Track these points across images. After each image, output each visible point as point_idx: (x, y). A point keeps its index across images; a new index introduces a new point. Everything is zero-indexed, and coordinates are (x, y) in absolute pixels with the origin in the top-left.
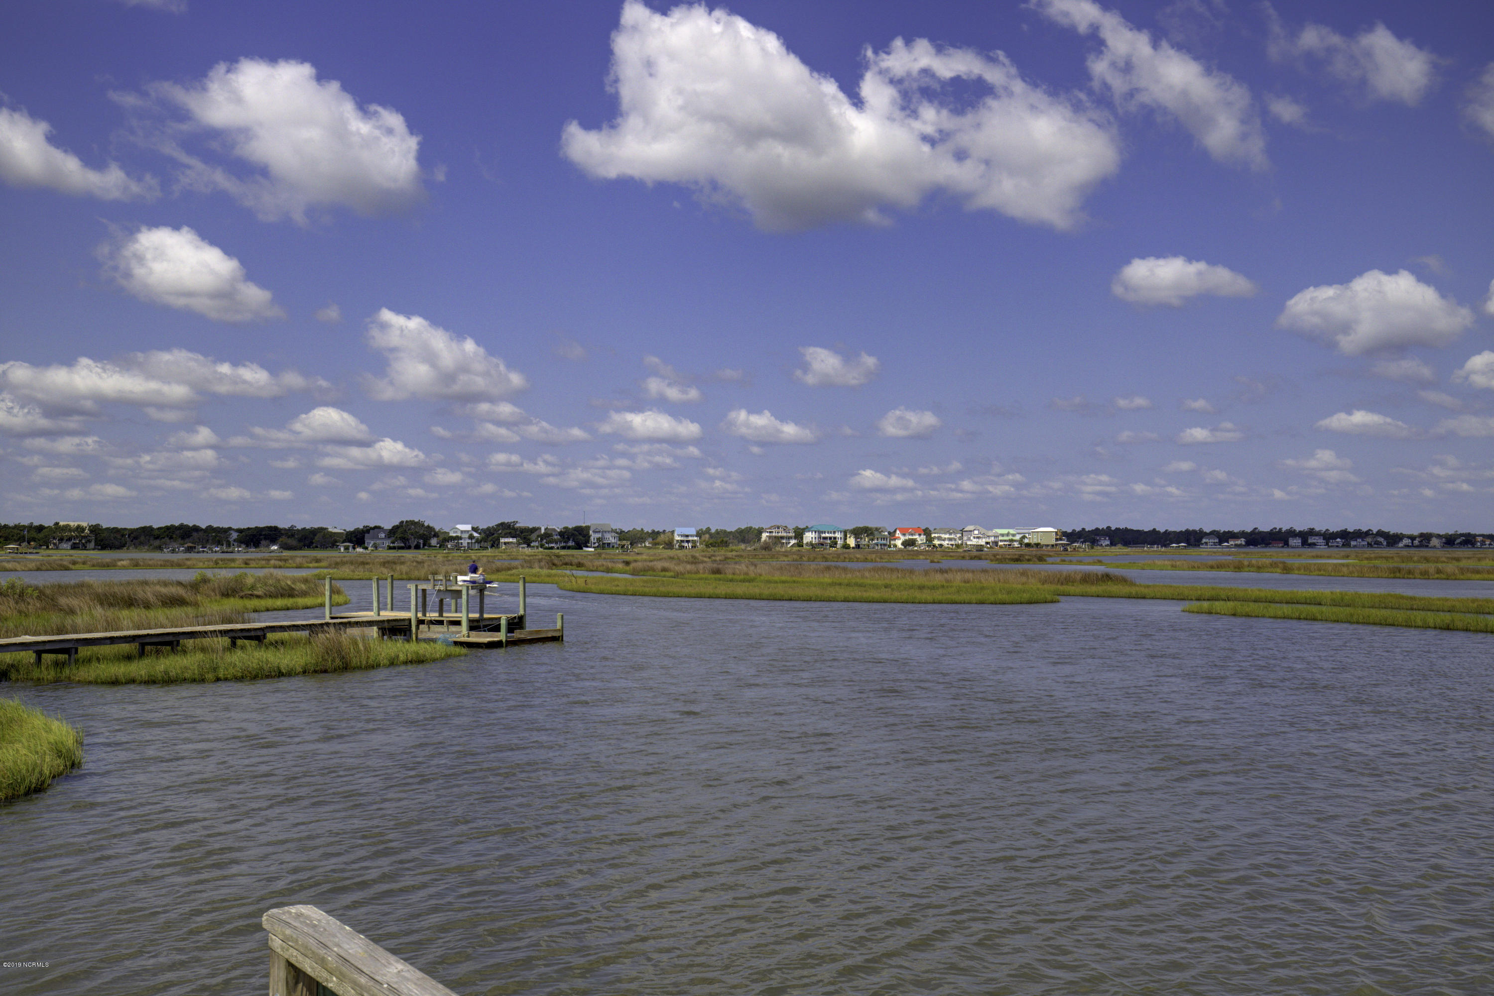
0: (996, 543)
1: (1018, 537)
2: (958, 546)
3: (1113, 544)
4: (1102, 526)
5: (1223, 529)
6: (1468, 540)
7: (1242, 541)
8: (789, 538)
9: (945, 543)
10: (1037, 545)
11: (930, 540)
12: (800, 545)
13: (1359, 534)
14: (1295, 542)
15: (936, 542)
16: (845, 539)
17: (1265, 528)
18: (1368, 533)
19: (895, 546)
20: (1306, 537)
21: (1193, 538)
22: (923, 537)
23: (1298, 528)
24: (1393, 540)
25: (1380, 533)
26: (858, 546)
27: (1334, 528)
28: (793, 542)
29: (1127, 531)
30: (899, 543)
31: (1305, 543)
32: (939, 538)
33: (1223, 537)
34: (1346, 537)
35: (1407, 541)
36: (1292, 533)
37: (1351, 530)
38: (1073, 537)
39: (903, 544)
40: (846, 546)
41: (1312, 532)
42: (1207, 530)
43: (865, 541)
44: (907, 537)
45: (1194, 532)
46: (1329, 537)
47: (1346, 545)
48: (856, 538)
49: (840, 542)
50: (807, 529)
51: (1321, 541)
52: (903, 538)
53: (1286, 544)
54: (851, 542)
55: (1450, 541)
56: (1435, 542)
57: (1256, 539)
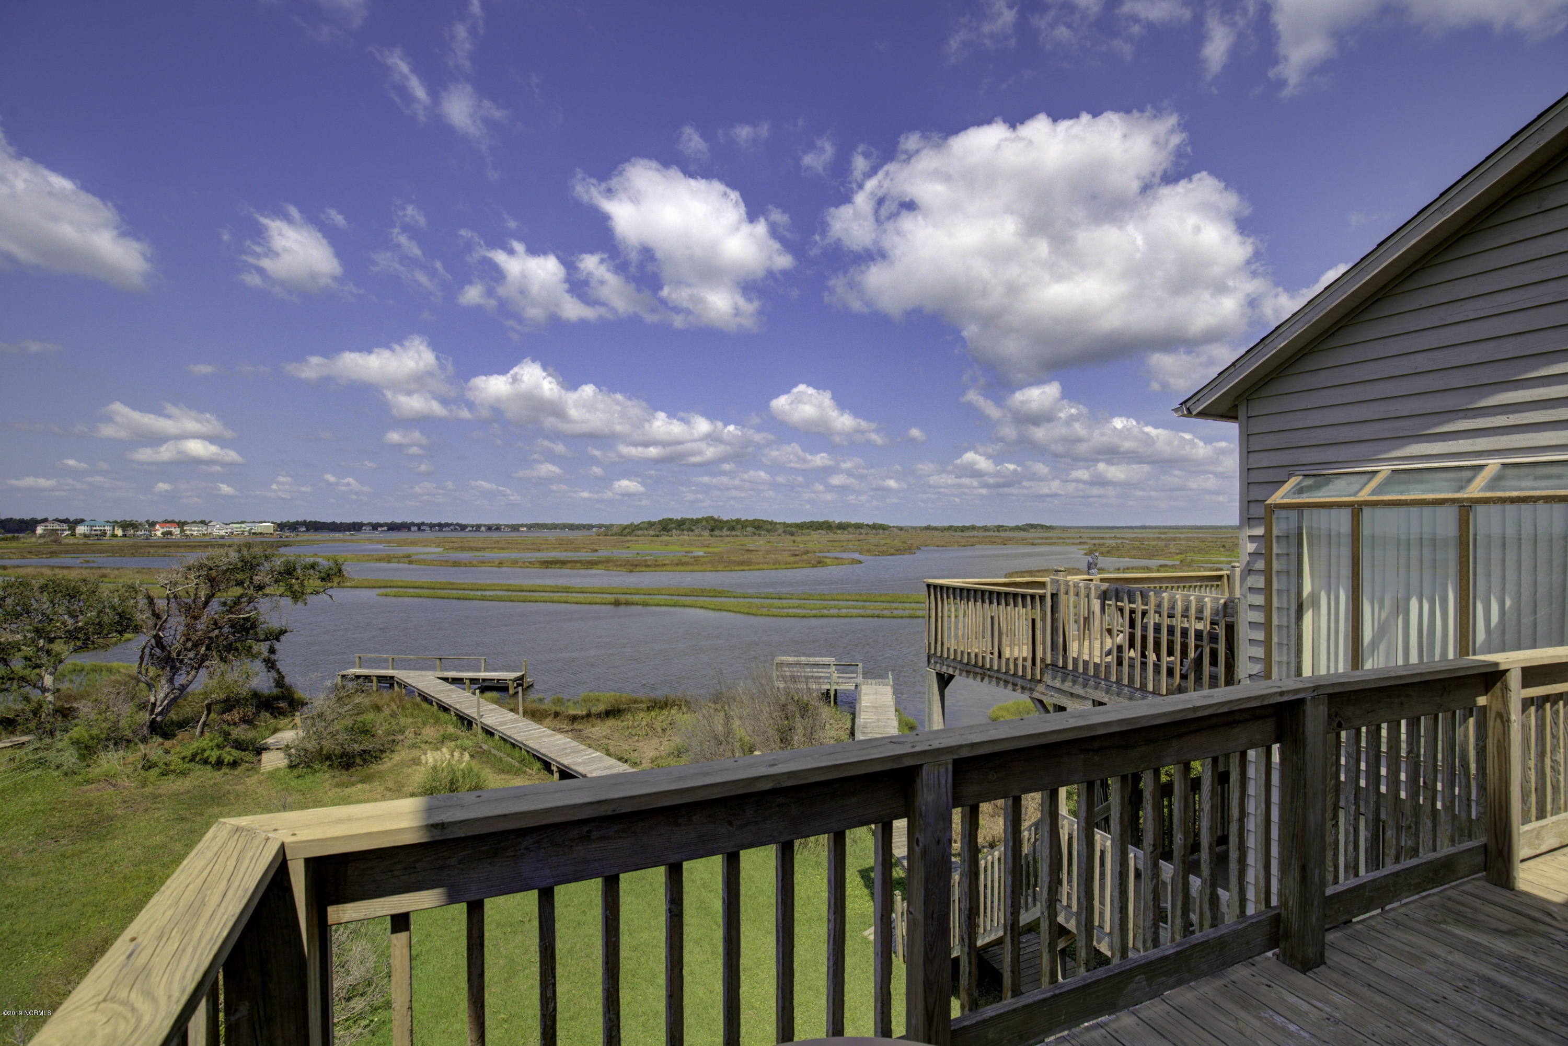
0: (232, 533)
1: (248, 529)
2: (204, 535)
3: (308, 530)
4: (301, 519)
5: (374, 521)
6: (498, 528)
7: (385, 528)
8: (64, 530)
9: (195, 533)
10: (261, 533)
11: (182, 531)
12: (73, 535)
13: (447, 525)
14: (416, 528)
15: (188, 532)
16: (114, 530)
17: (398, 520)
18: (451, 524)
19: (155, 535)
20: (420, 526)
21: (356, 527)
22: (178, 529)
23: (416, 521)
24: (463, 527)
25: (457, 524)
26: (125, 536)
27: (435, 521)
28: (66, 533)
29: (316, 523)
30: (159, 533)
31: (419, 529)
32: (190, 530)
33: (375, 527)
34: (441, 526)
35: (470, 528)
36: (413, 524)
37: (443, 522)
38: (281, 526)
39: (162, 534)
40: (114, 536)
41: (423, 524)
42: (365, 522)
43: (131, 532)
44: (165, 530)
45: (358, 524)
46: (432, 526)
47: (441, 530)
48: (124, 531)
49: (109, 533)
50: (80, 521)
51: (427, 528)
52: (161, 530)
53: (409, 529)
54: (119, 532)
55: (489, 528)
56: (483, 529)
57: (393, 527)
